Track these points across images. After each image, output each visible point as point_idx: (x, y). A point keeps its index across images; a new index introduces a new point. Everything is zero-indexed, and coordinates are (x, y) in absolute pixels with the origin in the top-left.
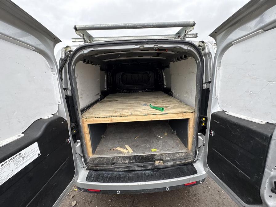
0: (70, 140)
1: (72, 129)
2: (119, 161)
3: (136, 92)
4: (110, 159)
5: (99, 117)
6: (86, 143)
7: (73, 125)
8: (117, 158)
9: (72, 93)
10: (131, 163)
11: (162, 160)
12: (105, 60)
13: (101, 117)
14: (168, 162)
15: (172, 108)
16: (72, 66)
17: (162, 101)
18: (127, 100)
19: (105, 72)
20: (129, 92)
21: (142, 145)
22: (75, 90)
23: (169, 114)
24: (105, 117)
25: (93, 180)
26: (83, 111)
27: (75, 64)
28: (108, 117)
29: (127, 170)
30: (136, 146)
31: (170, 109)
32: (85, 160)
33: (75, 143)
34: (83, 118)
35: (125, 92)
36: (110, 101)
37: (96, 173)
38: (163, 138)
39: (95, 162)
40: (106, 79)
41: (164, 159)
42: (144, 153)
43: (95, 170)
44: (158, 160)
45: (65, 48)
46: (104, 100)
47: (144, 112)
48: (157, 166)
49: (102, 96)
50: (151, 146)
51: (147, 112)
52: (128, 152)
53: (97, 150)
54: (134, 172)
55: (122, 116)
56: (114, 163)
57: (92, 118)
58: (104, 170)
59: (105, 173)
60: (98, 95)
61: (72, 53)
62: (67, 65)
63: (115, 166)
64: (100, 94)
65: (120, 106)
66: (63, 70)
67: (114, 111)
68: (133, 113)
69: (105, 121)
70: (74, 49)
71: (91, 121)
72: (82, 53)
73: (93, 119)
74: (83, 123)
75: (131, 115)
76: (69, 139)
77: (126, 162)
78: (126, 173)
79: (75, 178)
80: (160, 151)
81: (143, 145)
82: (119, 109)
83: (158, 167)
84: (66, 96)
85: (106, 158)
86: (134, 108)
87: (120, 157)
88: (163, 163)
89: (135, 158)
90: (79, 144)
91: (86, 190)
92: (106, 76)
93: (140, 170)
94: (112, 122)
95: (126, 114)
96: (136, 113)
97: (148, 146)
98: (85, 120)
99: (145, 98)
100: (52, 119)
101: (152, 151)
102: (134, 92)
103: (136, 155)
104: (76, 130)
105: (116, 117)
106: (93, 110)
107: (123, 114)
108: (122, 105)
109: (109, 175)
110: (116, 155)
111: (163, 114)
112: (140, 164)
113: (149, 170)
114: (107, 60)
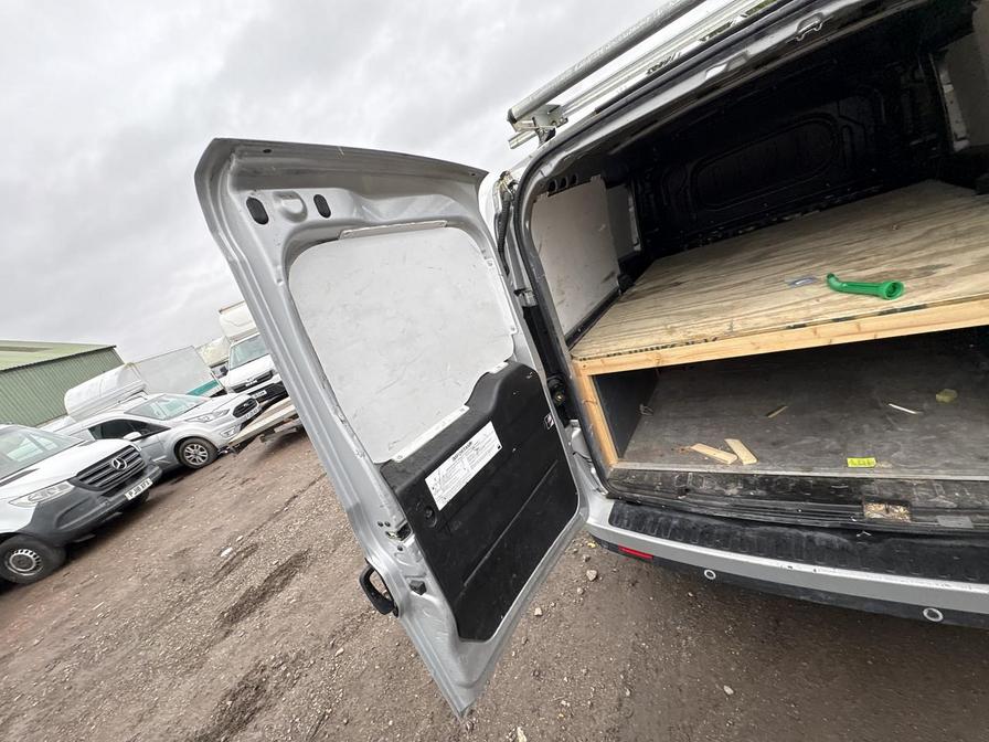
0: (553, 419)
1: (553, 392)
2: (705, 486)
3: (770, 224)
4: (674, 476)
5: (620, 354)
6: (594, 429)
7: (554, 382)
8: (697, 476)
9: (535, 297)
10: (749, 497)
11: (904, 503)
12: (615, 146)
13: (625, 353)
14: (938, 513)
15: (964, 272)
16: (524, 224)
17: (914, 240)
18: (723, 271)
19: (626, 187)
20: (736, 234)
21: (800, 440)
22: (543, 289)
23: (934, 305)
24: (636, 351)
25: (628, 525)
26: (573, 338)
27: (529, 216)
28: (647, 350)
29: (734, 515)
30: (774, 444)
31: (946, 280)
32: (600, 472)
33: (565, 427)
34: (574, 361)
35: (716, 240)
36: (654, 290)
37: (634, 509)
38: (926, 413)
39: (628, 480)
40: (632, 209)
41: (917, 502)
42: (809, 470)
43: (632, 502)
44: (880, 501)
45: (499, 182)
46: (634, 290)
47: (791, 316)
48: (874, 523)
49: (624, 278)
50: (844, 446)
51: (803, 313)
52: (739, 462)
53: (630, 448)
54: (762, 528)
55: (693, 343)
56: (687, 490)
57: (599, 357)
58: (657, 506)
59: (661, 515)
60: (612, 279)
61: (516, 187)
62: (511, 225)
63: (691, 500)
64: (618, 272)
65: (690, 303)
66: (507, 244)
67: (666, 325)
68: (738, 327)
69: (637, 362)
70: (518, 175)
71: (599, 367)
72: (538, 177)
73: (603, 362)
74: (578, 374)
75: (731, 334)
76: (550, 418)
77: (729, 492)
78: (734, 526)
79: (579, 511)
80: (895, 467)
81: (804, 442)
82: (684, 318)
83: (879, 527)
84: (523, 308)
85: (660, 475)
86: (746, 305)
87: (709, 475)
88: (911, 514)
89: (767, 482)
90: (578, 430)
91: (613, 548)
92: (631, 200)
93: (790, 526)
94: (660, 365)
95: (709, 332)
96: (751, 323)
97: (831, 443)
98: (581, 364)
99: (811, 245)
100: (508, 372)
101: (850, 465)
102: (759, 227)
103: (769, 473)
104: (564, 394)
105: (673, 346)
106: (599, 333)
107: (700, 333)
108: (698, 297)
109: (675, 522)
110: (691, 469)
111: (894, 311)
112: (789, 506)
113: (830, 530)
114: (623, 146)
